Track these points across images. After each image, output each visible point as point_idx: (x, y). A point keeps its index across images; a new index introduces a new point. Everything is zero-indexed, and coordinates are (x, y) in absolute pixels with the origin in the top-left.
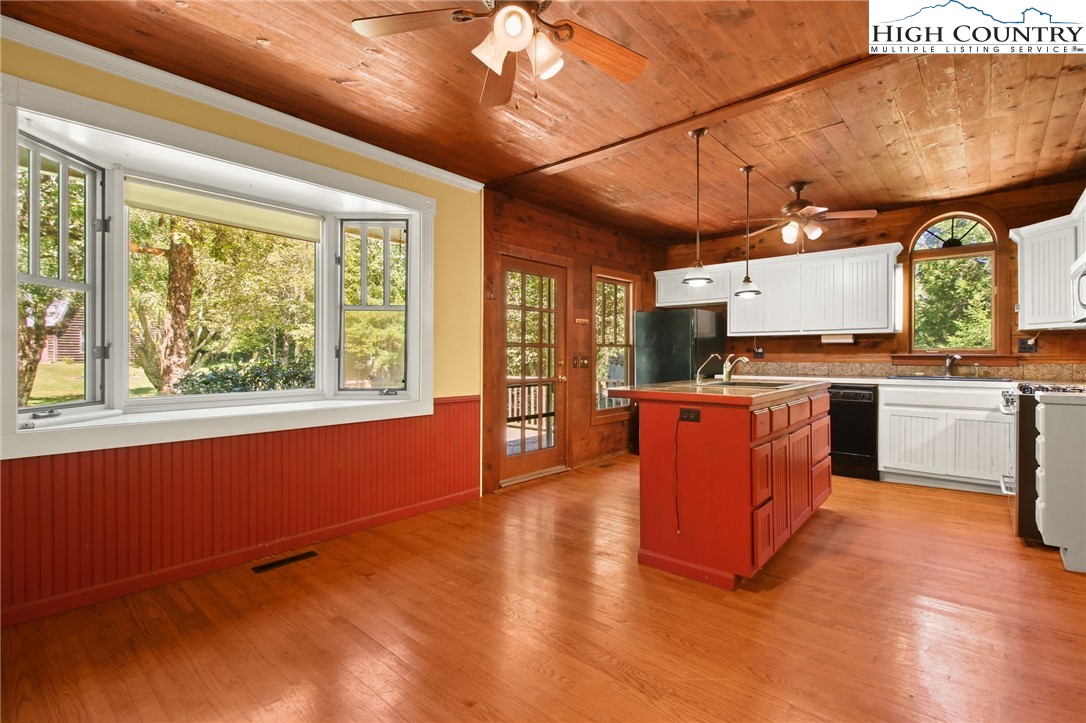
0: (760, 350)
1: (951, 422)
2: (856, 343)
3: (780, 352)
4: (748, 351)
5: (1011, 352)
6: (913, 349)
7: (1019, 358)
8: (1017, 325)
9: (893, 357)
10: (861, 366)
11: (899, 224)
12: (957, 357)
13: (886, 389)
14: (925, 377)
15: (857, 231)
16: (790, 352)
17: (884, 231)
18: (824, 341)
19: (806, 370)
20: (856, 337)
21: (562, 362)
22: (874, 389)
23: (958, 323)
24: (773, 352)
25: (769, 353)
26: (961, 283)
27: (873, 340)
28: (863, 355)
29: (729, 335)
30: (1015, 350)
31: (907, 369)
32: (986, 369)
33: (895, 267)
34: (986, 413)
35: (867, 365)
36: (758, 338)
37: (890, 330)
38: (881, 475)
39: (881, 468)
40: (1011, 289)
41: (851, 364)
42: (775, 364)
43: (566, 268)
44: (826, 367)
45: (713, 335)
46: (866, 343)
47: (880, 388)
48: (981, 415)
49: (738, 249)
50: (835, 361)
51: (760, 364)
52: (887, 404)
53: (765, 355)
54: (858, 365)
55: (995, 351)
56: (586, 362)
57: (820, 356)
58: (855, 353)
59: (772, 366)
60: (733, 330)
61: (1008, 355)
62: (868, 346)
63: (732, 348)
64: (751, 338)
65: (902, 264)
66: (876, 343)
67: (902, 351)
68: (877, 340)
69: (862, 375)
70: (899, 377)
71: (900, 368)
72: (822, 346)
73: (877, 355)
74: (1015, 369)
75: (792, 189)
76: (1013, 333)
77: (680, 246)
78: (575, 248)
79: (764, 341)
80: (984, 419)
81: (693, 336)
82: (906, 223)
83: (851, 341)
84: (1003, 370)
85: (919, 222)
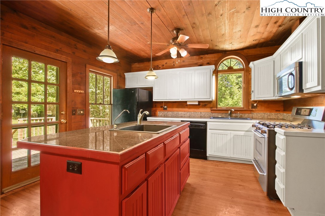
0: (166, 107)
1: (232, 136)
2: (199, 105)
3: (173, 108)
4: (162, 107)
5: (249, 108)
6: (218, 107)
7: (251, 111)
8: (251, 98)
9: (211, 110)
10: (201, 113)
11: (214, 59)
12: (233, 110)
13: (210, 123)
14: (222, 118)
15: (200, 61)
16: (176, 108)
17: (209, 62)
18: (188, 103)
19: (182, 115)
20: (199, 102)
21: (63, 113)
22: (206, 123)
23: (223, 99)
24: (170, 108)
25: (169, 108)
26: (223, 88)
27: (205, 103)
28: (201, 109)
29: (153, 100)
30: (250, 108)
31: (216, 115)
32: (241, 114)
33: (213, 75)
34: (244, 132)
35: (203, 113)
36: (165, 102)
37: (211, 100)
38: (208, 158)
39: (208, 155)
40: (249, 85)
41: (197, 113)
42: (171, 113)
43: (67, 62)
44: (189, 114)
45: (147, 100)
46: (202, 104)
47: (208, 123)
48: (242, 133)
49: (158, 66)
50: (192, 111)
51: (165, 113)
52: (210, 129)
53: (168, 109)
54: (200, 113)
55: (244, 108)
56: (82, 112)
57: (186, 109)
58: (199, 108)
59: (170, 113)
60: (155, 98)
61: (248, 109)
62: (203, 106)
63: (156, 106)
64: (162, 102)
65: (215, 74)
66: (206, 104)
67: (214, 107)
68: (206, 103)
69: (201, 117)
70: (214, 118)
71: (213, 114)
72: (187, 105)
73: (206, 109)
74: (250, 114)
75: (175, 32)
76: (250, 101)
77: (136, 64)
78: (74, 53)
79: (167, 103)
80: (243, 135)
81: (136, 100)
82: (216, 59)
83: (197, 103)
84: (246, 115)
85: (220, 59)
